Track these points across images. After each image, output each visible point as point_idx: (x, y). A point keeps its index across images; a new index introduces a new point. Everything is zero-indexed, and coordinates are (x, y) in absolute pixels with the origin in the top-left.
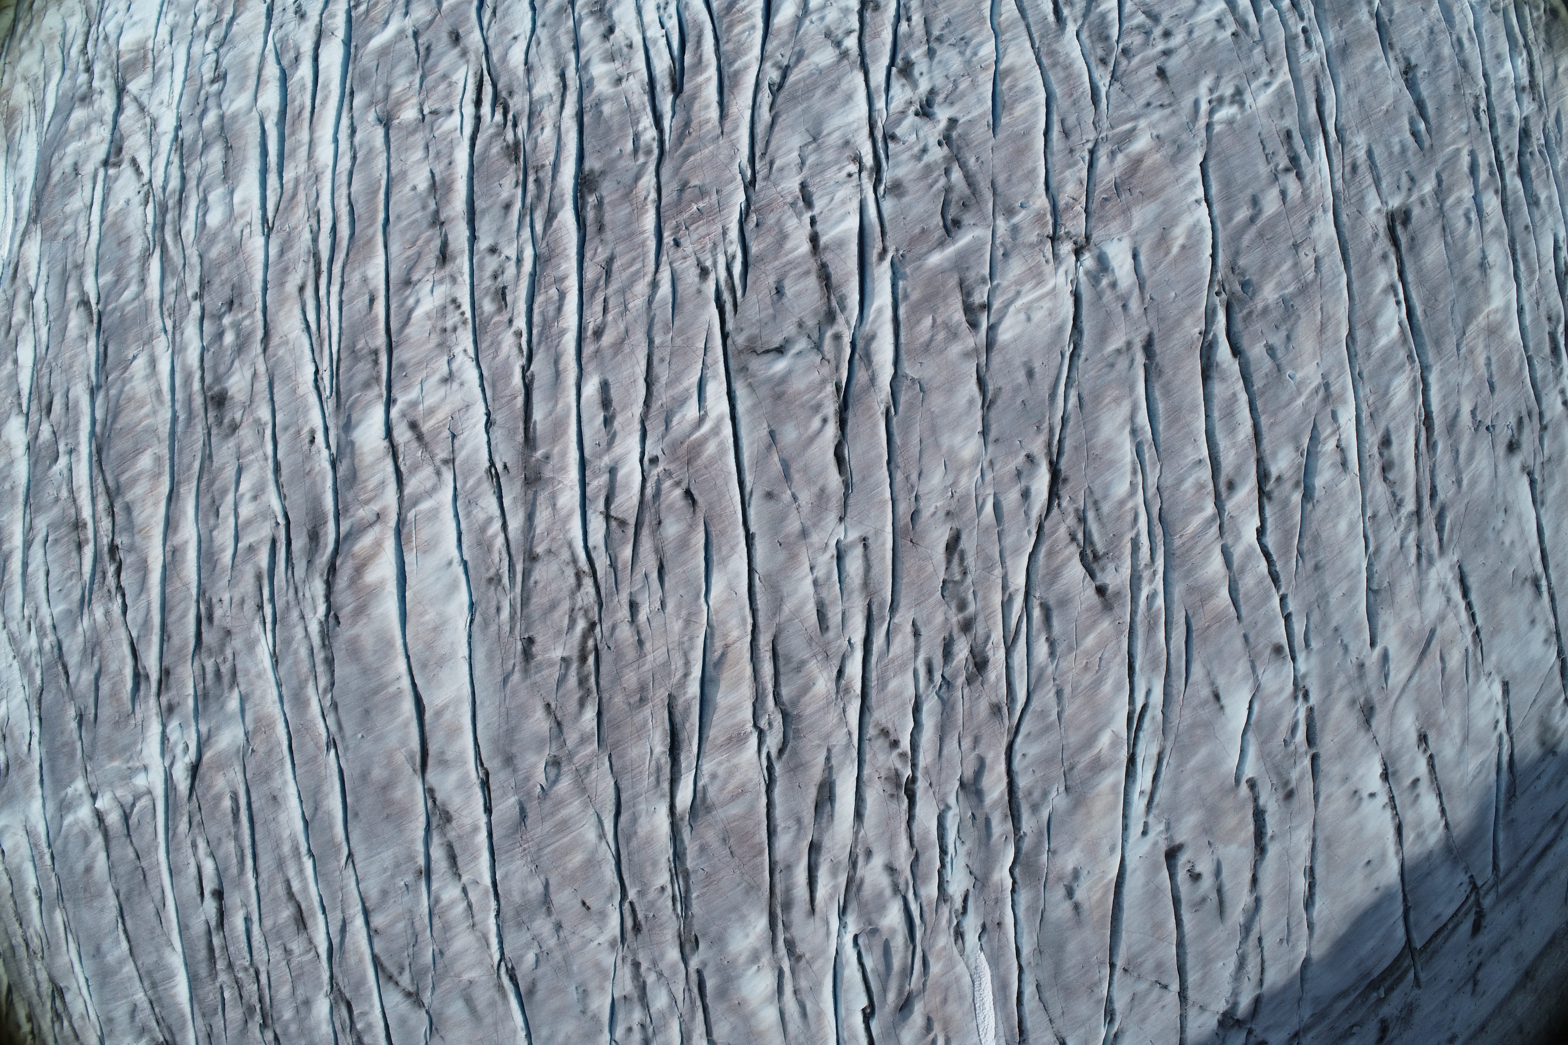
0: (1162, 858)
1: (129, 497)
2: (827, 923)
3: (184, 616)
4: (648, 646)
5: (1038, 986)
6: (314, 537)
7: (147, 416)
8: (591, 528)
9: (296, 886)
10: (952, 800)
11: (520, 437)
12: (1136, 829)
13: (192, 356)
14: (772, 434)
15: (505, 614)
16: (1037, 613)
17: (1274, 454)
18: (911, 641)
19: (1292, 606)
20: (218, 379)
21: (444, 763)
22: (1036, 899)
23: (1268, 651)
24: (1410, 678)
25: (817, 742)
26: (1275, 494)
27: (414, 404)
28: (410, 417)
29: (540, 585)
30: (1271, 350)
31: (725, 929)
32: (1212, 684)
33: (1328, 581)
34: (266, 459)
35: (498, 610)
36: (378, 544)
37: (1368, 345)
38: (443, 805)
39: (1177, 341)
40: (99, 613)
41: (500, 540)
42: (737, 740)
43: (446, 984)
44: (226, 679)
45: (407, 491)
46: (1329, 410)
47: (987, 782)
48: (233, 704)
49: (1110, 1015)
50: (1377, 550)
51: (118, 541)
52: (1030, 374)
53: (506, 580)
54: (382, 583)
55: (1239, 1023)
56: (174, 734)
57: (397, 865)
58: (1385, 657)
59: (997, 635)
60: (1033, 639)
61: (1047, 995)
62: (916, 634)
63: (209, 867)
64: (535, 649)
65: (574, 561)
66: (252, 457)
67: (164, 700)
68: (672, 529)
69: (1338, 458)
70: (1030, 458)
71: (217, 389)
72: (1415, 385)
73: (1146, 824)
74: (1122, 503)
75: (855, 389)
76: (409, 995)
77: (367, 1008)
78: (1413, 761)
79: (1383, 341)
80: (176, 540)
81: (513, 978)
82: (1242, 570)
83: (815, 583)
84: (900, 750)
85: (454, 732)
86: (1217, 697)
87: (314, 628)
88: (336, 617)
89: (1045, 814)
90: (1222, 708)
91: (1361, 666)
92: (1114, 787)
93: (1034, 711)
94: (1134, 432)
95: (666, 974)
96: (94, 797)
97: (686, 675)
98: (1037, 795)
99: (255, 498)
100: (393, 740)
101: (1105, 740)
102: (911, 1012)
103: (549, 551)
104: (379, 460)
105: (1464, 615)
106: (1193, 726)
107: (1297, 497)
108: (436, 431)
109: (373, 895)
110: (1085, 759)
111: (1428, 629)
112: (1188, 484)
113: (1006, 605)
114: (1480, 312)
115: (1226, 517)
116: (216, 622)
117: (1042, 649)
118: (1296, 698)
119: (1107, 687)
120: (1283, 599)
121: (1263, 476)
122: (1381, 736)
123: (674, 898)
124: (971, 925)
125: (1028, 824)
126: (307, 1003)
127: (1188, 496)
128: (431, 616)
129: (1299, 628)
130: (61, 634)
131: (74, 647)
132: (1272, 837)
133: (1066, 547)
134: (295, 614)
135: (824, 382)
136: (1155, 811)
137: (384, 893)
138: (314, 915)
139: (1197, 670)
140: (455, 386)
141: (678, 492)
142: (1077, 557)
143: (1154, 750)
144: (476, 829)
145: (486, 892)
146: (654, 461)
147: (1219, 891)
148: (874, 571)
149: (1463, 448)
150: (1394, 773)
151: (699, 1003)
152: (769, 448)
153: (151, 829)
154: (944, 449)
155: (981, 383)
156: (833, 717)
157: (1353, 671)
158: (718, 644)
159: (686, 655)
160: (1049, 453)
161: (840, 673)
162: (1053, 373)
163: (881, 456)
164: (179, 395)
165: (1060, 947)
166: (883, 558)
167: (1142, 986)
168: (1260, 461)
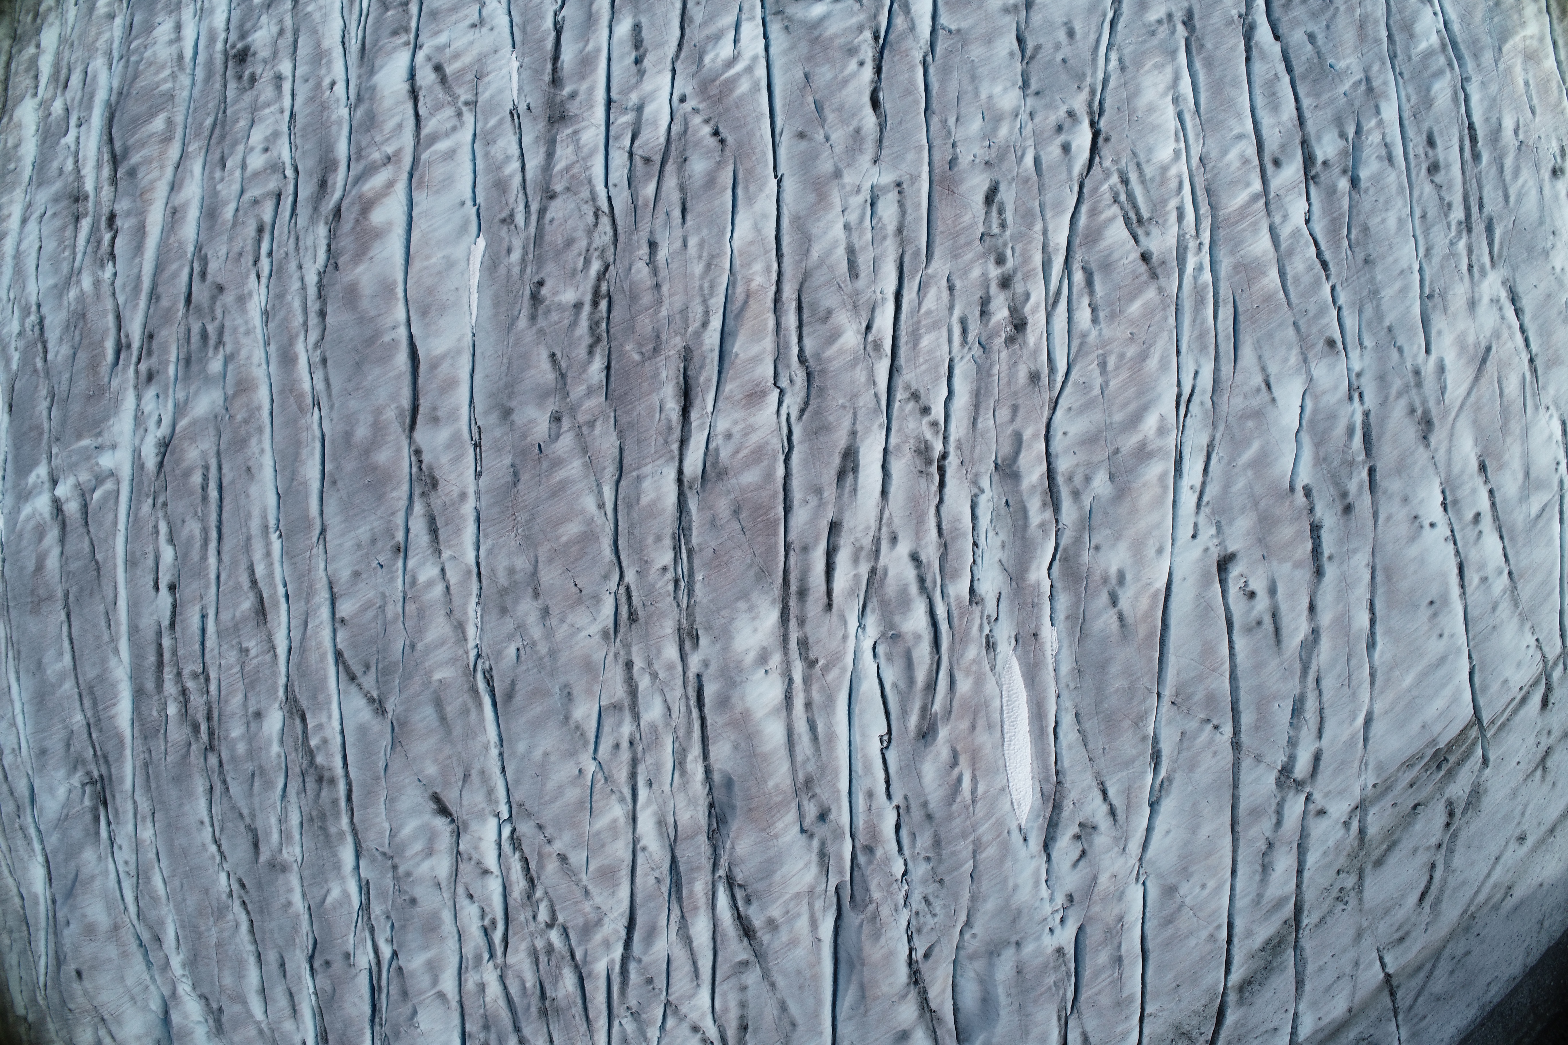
0: (1215, 569)
1: (135, 159)
2: (845, 622)
3: (175, 275)
4: (665, 289)
5: (1077, 715)
6: (323, 185)
7: (165, 80)
8: (613, 165)
9: (260, 570)
10: (985, 483)
11: (547, 77)
12: (1185, 531)
13: (219, 19)
14: (807, 76)
15: (516, 256)
16: (1078, 276)
17: (1319, 138)
18: (945, 294)
19: (1343, 298)
20: (243, 36)
21: (435, 420)
22: (1076, 605)
23: (1321, 344)
24: (1469, 394)
25: (841, 401)
26: (1323, 178)
27: (440, 49)
28: (435, 61)
29: (556, 223)
30: (1311, 37)
31: (732, 620)
32: (1264, 369)
33: (1379, 277)
34: (282, 111)
35: (509, 251)
36: (390, 184)
37: (1407, 47)
38: (430, 468)
39: (1216, 18)
40: (87, 282)
41: (517, 180)
42: (754, 397)
43: (415, 686)
44: (212, 341)
45: (425, 132)
46: (1372, 103)
47: (1024, 460)
48: (215, 366)
49: (1156, 757)
50: (1428, 251)
51: (117, 207)
52: (1071, 34)
53: (520, 219)
54: (390, 224)
55: (1299, 785)
56: (149, 404)
57: (374, 541)
58: (1441, 369)
59: (1037, 294)
60: (1074, 302)
61: (1087, 726)
62: (951, 288)
63: (168, 554)
64: (544, 291)
65: (594, 198)
66: (267, 111)
67: (143, 367)
68: (698, 166)
69: (1384, 152)
70: (1071, 114)
71: (240, 46)
72: (1456, 93)
73: (1196, 525)
74: (1164, 169)
75: (892, 37)
76: (371, 700)
77: (324, 719)
78: (1474, 491)
79: (1423, 46)
80: (178, 199)
81: (489, 682)
82: (1291, 252)
83: (847, 227)
84: (931, 418)
85: (450, 384)
86: (1268, 386)
87: (312, 279)
88: (336, 267)
89: (1087, 502)
90: (1273, 400)
91: (1417, 373)
92: (1162, 477)
93: (1076, 384)
94: (1176, 100)
95: (662, 675)
96: (54, 482)
97: (705, 324)
98: (1078, 480)
99: (266, 150)
100: (382, 395)
101: (1150, 423)
102: (934, 738)
103: (568, 189)
104: (398, 103)
105: (1519, 338)
106: (1244, 417)
107: (1344, 184)
108: (461, 72)
109: (344, 575)
110: (1130, 442)
111: (1483, 345)
112: (1233, 155)
113: (1047, 265)
114: (1516, 33)
115: (1272, 195)
116: (209, 277)
117: (1084, 315)
118: (1351, 398)
119: (1153, 363)
120: (1333, 288)
121: (1309, 160)
122: (1441, 455)
123: (676, 582)
124: (1004, 633)
125: (1069, 512)
126: (258, 715)
127: (1233, 167)
128: (436, 259)
129: (1351, 322)
130: (44, 310)
131: (55, 322)
132: (1330, 558)
133: (1109, 206)
134: (293, 265)
135: (861, 29)
136: (1205, 510)
137: (356, 574)
138: (276, 604)
139: (1247, 353)
140: (485, 30)
141: (707, 130)
142: (1121, 220)
143: (1205, 441)
144: (463, 496)
145: (469, 572)
146: (683, 99)
147: (1275, 615)
148: (909, 218)
149: (1509, 162)
150: (1455, 502)
151: (695, 713)
152: (802, 90)
153: (110, 516)
154: (984, 96)
155: (1020, 40)
156: (860, 375)
157: (1410, 377)
158: (740, 289)
159: (705, 301)
160: (1091, 113)
161: (868, 328)
162: (1093, 37)
163: (917, 102)
164: (201, 59)
165: (1103, 666)
166: (918, 206)
167: (1193, 725)
168: (1304, 143)
